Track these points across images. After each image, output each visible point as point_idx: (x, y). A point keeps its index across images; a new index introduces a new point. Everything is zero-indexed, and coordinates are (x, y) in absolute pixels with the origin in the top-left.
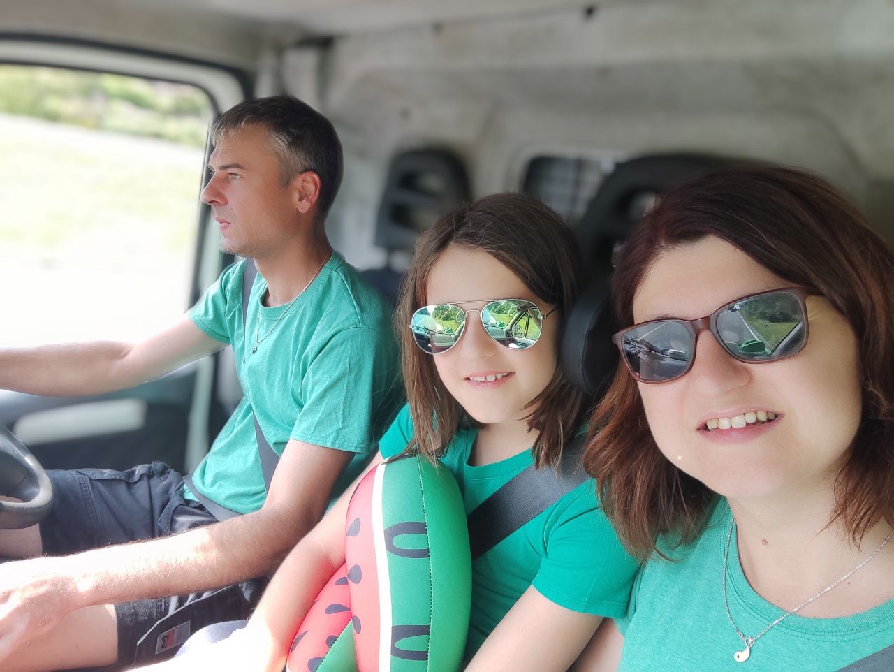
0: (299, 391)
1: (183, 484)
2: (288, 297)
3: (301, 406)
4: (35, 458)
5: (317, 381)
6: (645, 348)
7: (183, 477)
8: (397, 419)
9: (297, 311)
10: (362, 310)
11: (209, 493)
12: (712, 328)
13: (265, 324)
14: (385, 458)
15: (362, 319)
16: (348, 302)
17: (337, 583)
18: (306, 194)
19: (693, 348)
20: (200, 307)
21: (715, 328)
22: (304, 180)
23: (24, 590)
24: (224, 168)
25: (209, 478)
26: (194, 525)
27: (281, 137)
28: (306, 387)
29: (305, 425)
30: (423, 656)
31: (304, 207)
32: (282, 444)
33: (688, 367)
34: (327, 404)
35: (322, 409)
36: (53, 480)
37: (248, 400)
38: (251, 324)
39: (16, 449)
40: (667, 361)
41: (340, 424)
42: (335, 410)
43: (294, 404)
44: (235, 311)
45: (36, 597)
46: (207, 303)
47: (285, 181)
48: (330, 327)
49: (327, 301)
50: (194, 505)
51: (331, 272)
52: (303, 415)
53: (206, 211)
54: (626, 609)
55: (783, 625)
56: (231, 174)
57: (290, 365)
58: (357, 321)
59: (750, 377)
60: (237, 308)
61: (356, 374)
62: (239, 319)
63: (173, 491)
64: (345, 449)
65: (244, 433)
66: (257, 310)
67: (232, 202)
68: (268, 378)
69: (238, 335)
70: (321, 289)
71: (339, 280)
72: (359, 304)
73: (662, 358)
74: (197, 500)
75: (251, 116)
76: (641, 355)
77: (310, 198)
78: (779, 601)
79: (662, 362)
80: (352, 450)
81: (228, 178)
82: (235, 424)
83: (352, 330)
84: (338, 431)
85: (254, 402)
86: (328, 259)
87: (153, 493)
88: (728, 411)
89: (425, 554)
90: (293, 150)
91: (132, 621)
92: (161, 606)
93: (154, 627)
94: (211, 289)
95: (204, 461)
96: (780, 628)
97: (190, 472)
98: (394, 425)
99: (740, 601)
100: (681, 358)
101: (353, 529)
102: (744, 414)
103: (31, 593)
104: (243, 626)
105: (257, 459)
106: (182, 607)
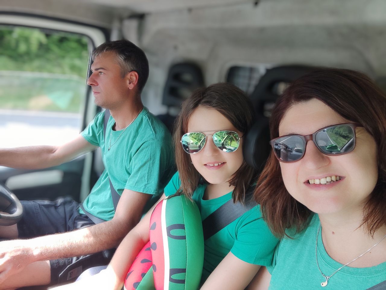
0: (128, 167)
1: (79, 207)
2: (124, 127)
3: (129, 174)
4: (15, 195)
5: (136, 163)
6: (284, 147)
7: (79, 204)
8: (172, 179)
9: (127, 133)
10: (155, 132)
11: (90, 211)
12: (313, 140)
13: (114, 138)
14: (167, 196)
15: (156, 136)
16: (150, 129)
17: (146, 250)
18: (132, 81)
19: (305, 147)
20: (86, 131)
21: (315, 139)
22: (131, 75)
23: (11, 253)
24: (97, 70)
25: (90, 205)
26: (83, 225)
27: (121, 56)
28: (131, 166)
29: (131, 182)
30: (183, 282)
31: (131, 87)
32: (121, 190)
33: (302, 156)
34: (140, 174)
35: (138, 176)
36: (23, 205)
37: (107, 171)
38: (108, 138)
39: (7, 192)
40: (294, 152)
41: (146, 182)
42: (144, 176)
43: (126, 173)
44: (100, 132)
45: (16, 256)
46: (89, 129)
47: (123, 75)
48: (142, 140)
49: (140, 128)
50: (83, 216)
51: (142, 115)
52: (130, 178)
53: (90, 88)
54: (272, 262)
55: (342, 271)
56: (100, 72)
57: (124, 156)
58: (153, 137)
59: (330, 161)
60: (101, 131)
61: (153, 160)
62: (102, 136)
63: (74, 210)
64: (148, 193)
65: (105, 185)
66: (110, 132)
67: (100, 85)
68: (115, 161)
69: (102, 143)
70: (138, 123)
71: (146, 119)
72: (154, 130)
73: (291, 152)
74: (85, 214)
75: (108, 47)
76: (282, 150)
77: (134, 83)
78: (340, 260)
79: (291, 153)
80: (152, 193)
81: (98, 74)
82: (102, 181)
83: (151, 141)
84: (145, 185)
85: (109, 172)
86: (142, 110)
87: (66, 211)
88: (319, 176)
89: (184, 238)
90: (127, 62)
91: (57, 266)
92: (69, 259)
93: (66, 268)
94: (91, 123)
95: (88, 197)
96: (341, 272)
97: (82, 202)
98: (171, 182)
99: (323, 260)
100: (300, 151)
101: (153, 227)
102: (326, 177)
103: (14, 254)
104: (105, 268)
105: (110, 196)
106: (79, 260)
